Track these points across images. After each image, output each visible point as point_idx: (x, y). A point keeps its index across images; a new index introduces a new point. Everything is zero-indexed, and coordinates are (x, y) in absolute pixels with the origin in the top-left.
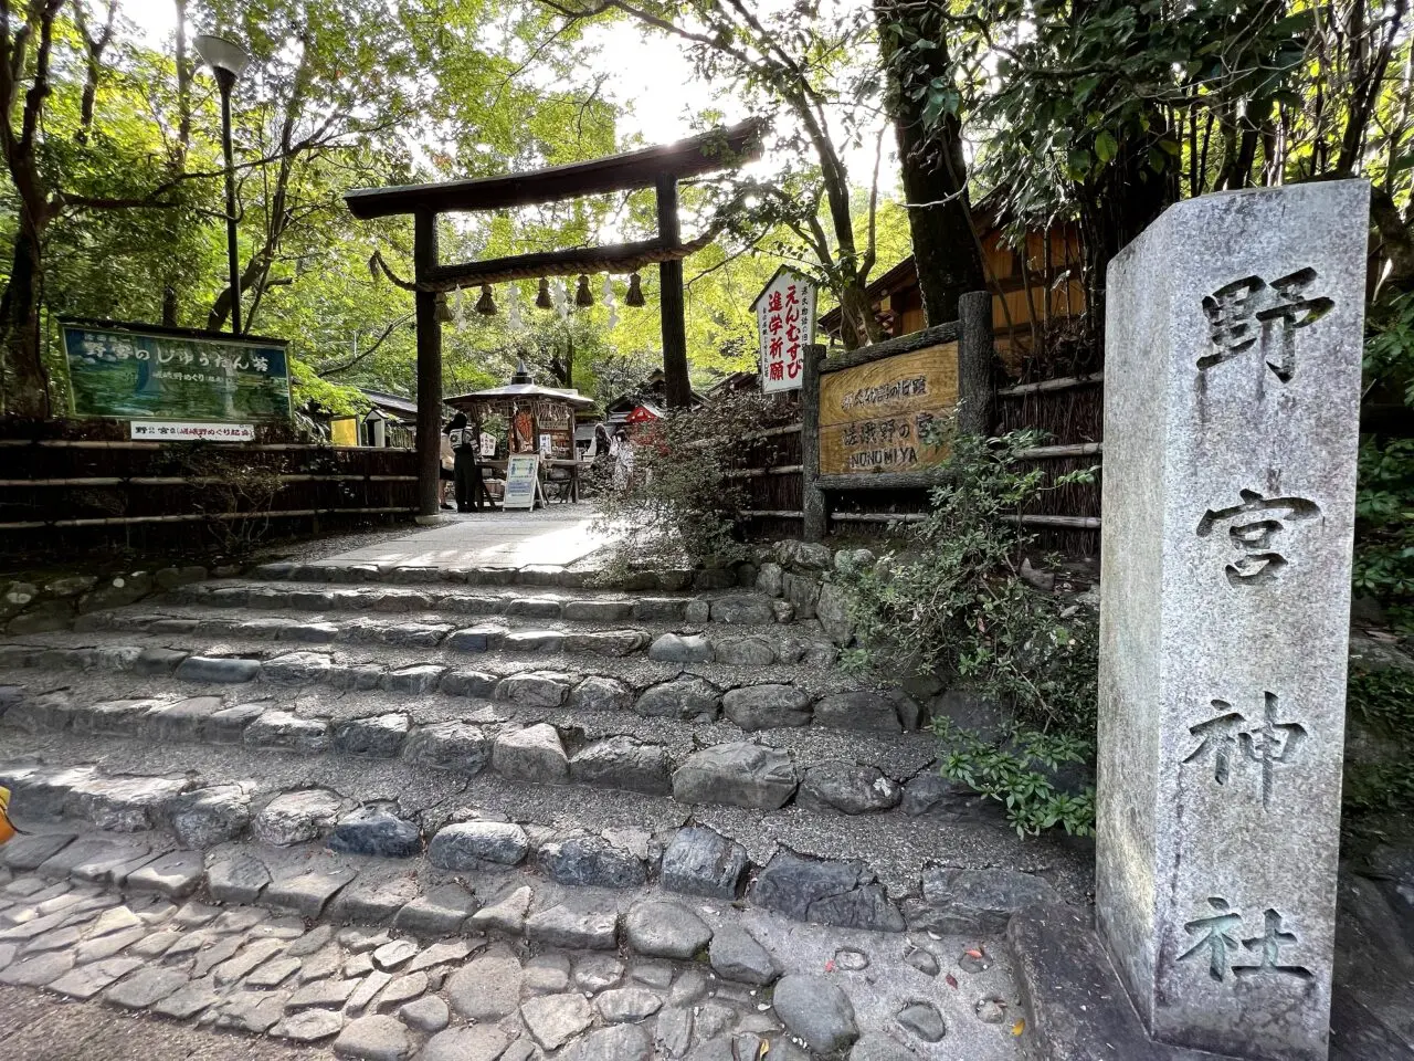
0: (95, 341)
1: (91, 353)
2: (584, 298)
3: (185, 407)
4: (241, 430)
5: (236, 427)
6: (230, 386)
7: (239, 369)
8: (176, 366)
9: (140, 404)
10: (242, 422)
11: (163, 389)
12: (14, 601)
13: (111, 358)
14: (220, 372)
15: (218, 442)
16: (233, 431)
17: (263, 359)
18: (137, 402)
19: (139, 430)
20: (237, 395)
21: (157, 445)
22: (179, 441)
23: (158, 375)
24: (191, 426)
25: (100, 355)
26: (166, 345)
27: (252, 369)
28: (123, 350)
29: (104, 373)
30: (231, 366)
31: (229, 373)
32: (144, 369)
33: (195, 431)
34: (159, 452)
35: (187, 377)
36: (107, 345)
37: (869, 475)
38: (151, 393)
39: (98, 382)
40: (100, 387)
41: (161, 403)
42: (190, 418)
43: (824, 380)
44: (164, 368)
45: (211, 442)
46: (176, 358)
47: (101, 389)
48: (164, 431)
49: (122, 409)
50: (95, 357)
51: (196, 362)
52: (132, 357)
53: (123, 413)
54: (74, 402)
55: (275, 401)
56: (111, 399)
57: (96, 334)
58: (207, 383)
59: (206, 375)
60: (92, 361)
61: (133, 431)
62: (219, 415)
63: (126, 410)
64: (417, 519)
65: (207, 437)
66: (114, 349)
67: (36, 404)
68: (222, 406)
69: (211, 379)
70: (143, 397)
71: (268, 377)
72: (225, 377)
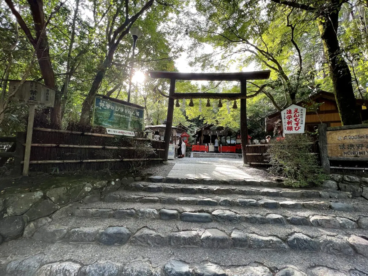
0: (103, 102)
1: (101, 106)
2: (220, 105)
3: (119, 125)
4: (132, 133)
5: (130, 132)
6: (130, 120)
7: (133, 115)
8: (119, 112)
9: (109, 123)
10: (131, 131)
11: (115, 119)
12: (86, 190)
13: (105, 108)
14: (128, 115)
15: (127, 136)
16: (130, 133)
17: (138, 113)
18: (109, 122)
19: (109, 131)
20: (131, 122)
21: (113, 136)
22: (118, 135)
23: (115, 114)
24: (120, 131)
25: (103, 107)
26: (118, 106)
27: (136, 115)
28: (108, 106)
29: (103, 112)
30: (131, 114)
31: (131, 116)
32: (112, 112)
33: (121, 132)
34: (114, 138)
35: (121, 116)
36: (105, 104)
37: (353, 158)
38: (112, 120)
39: (101, 115)
40: (101, 116)
41: (114, 123)
42: (120, 128)
43: (328, 132)
44: (117, 112)
45: (126, 136)
46: (120, 110)
47: (101, 117)
48: (114, 132)
49: (105, 124)
50: (101, 107)
51: (124, 112)
52: (110, 108)
53: (104, 125)
54: (94, 120)
55: (140, 125)
56: (103, 120)
57: (103, 101)
58: (125, 118)
59: (126, 116)
60: (100, 108)
61: (107, 131)
62: (126, 128)
63: (106, 124)
64: (164, 162)
65: (125, 135)
66: (106, 106)
67: (85, 120)
68: (127, 125)
69: (126, 117)
70: (110, 121)
71: (139, 118)
72: (130, 117)
